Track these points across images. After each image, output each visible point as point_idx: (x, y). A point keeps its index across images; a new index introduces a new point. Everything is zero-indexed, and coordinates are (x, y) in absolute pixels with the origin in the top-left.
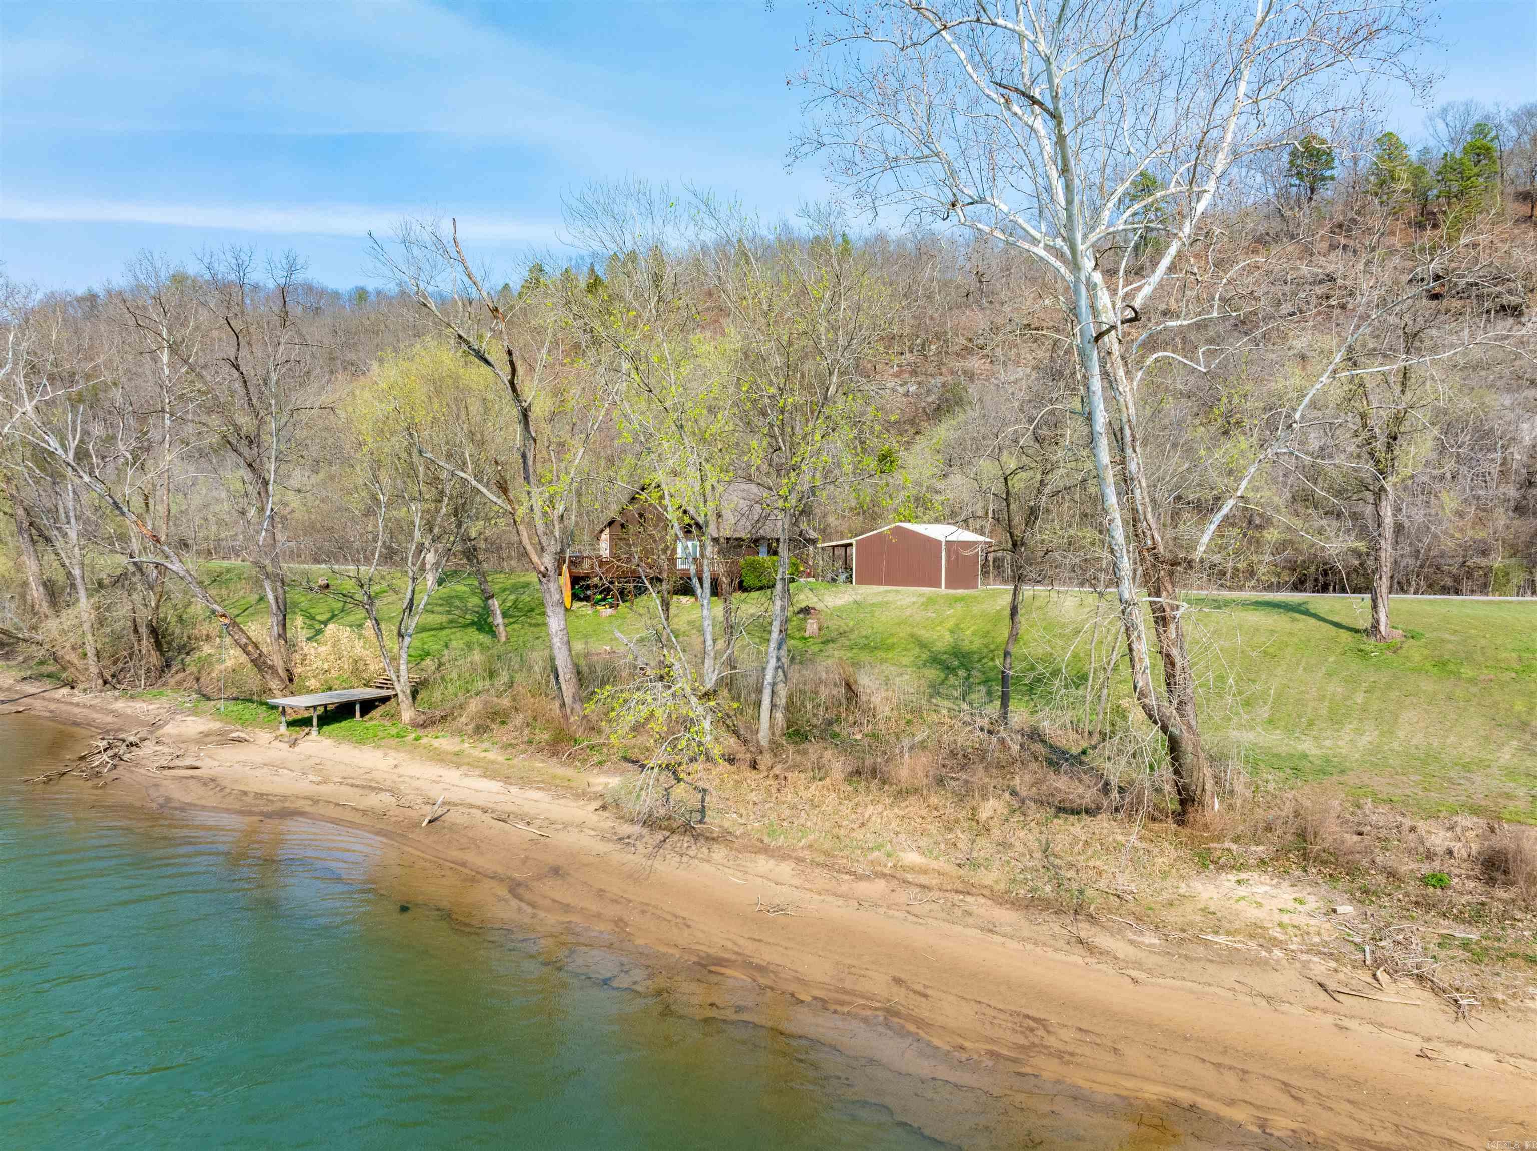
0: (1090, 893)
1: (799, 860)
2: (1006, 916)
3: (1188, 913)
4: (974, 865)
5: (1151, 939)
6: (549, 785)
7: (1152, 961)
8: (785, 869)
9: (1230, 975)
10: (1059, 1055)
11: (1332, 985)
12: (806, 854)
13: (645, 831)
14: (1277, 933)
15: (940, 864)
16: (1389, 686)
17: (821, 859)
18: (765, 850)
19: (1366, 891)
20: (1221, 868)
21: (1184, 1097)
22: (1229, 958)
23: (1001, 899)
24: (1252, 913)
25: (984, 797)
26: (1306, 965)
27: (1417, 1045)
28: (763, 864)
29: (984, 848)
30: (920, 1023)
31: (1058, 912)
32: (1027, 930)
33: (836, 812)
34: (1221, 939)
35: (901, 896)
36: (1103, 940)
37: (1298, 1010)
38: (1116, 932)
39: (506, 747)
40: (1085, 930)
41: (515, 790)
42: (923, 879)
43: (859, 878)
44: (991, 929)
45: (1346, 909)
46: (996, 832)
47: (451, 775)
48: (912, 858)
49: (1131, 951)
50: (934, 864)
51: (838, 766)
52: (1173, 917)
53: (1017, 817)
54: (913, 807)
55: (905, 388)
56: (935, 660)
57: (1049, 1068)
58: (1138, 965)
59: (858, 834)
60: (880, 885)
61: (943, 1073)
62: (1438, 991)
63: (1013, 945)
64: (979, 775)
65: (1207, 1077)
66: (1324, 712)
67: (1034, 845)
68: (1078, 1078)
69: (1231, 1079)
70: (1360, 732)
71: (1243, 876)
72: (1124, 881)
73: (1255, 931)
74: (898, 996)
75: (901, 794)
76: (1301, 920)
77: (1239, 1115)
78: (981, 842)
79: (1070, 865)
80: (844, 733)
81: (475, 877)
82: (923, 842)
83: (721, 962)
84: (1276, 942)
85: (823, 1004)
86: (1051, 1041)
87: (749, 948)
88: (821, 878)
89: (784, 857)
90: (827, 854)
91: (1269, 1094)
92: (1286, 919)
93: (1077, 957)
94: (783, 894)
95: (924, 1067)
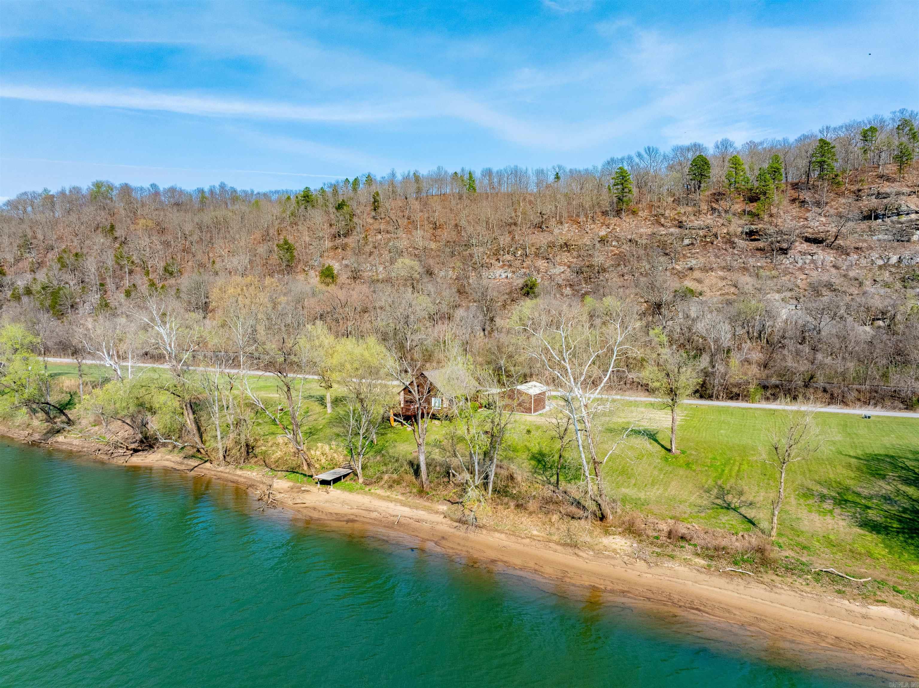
0: (578, 542)
1: (506, 533)
2: (559, 548)
3: (601, 546)
4: (550, 534)
5: (591, 553)
6: (425, 508)
7: (590, 558)
8: (503, 536)
9: (607, 561)
10: (570, 578)
11: (627, 562)
12: (507, 531)
13: (461, 525)
14: (619, 551)
15: (543, 534)
16: (671, 473)
17: (511, 533)
18: (496, 530)
19: (641, 540)
20: (610, 535)
21: (593, 584)
22: (608, 557)
23: (558, 543)
24: (614, 546)
25: (553, 514)
26: (623, 558)
27: (639, 573)
28: (497, 535)
29: (553, 530)
30: (542, 572)
31: (571, 547)
32: (564, 551)
33: (514, 519)
34: (607, 553)
35: (534, 543)
36: (581, 554)
37: (619, 568)
38: (584, 551)
39: (403, 494)
40: (577, 551)
41: (415, 511)
42: (538, 538)
43: (523, 538)
44: (555, 551)
45: (635, 545)
46: (556, 525)
47: (391, 505)
48: (535, 533)
49: (587, 556)
50: (541, 535)
51: (512, 504)
52: (597, 548)
53: (561, 521)
54: (534, 518)
55: (506, 274)
56: (533, 458)
57: (568, 580)
58: (588, 559)
59: (521, 526)
60: (528, 540)
61: (547, 581)
62: (648, 563)
63: (560, 555)
64: (551, 507)
65: (598, 581)
66: (650, 482)
67: (565, 529)
68: (573, 581)
69: (602, 581)
70: (658, 489)
71: (615, 537)
72: (588, 539)
73: (615, 551)
74: (537, 567)
75: (531, 513)
76: (624, 548)
77: (602, 587)
78: (552, 528)
79: (574, 534)
80: (510, 491)
81: (424, 540)
82: (538, 528)
83: (496, 561)
84: (618, 553)
85: (521, 569)
86: (569, 575)
87: (501, 557)
88: (513, 538)
89: (502, 533)
90: (513, 531)
91: (608, 583)
92: (621, 548)
93: (575, 558)
94: (505, 543)
95: (544, 581)
